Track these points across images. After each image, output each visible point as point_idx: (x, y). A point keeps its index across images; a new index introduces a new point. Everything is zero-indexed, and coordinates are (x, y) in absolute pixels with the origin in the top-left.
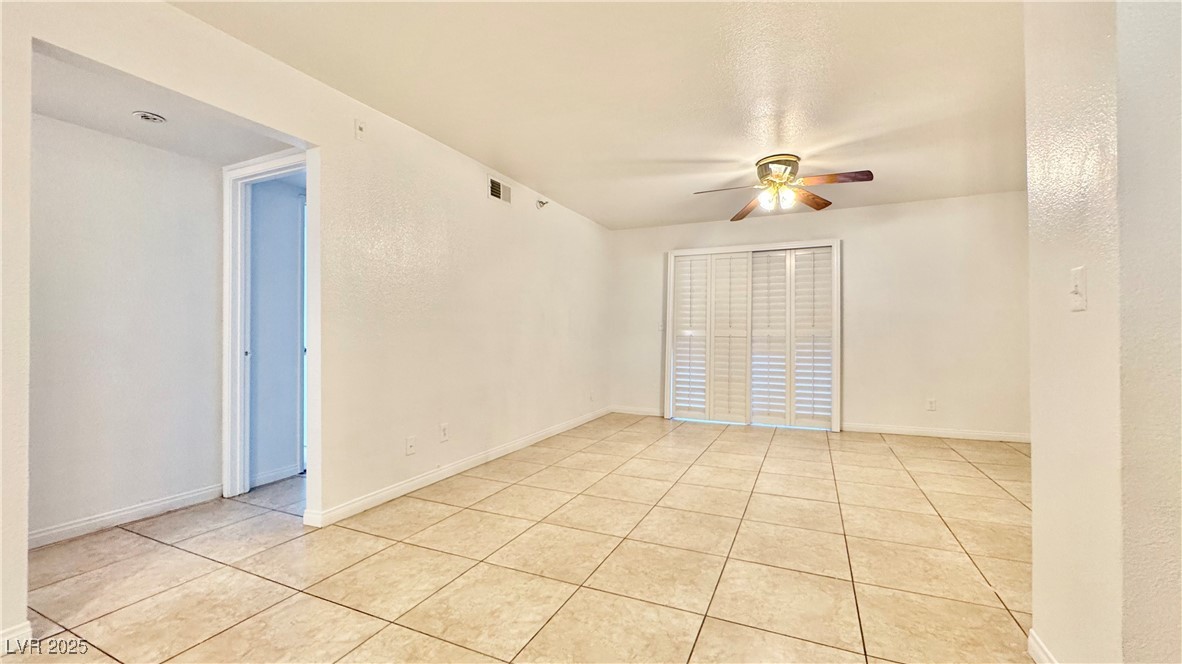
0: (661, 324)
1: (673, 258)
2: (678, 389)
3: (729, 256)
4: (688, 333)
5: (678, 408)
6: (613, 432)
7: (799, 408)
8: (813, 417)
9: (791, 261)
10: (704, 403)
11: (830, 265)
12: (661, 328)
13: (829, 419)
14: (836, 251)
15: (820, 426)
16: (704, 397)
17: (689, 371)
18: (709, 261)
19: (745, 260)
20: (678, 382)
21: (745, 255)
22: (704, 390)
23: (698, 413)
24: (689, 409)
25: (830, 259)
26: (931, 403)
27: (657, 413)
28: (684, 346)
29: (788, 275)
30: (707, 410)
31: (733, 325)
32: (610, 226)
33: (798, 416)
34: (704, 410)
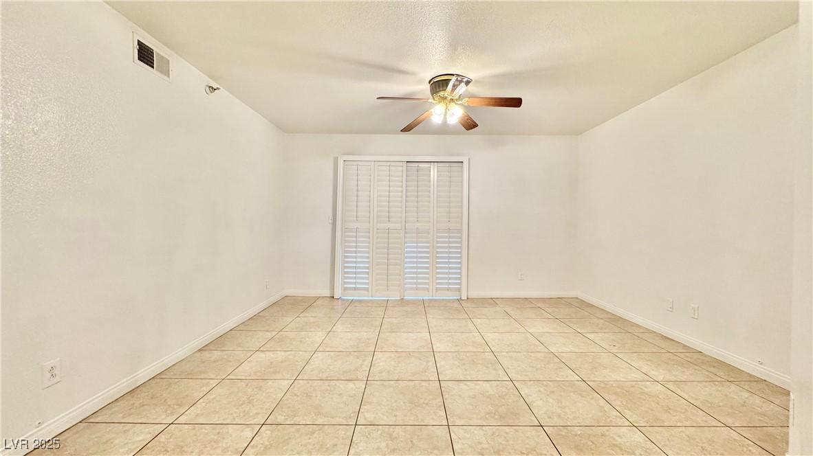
0: (331, 217)
1: (342, 161)
2: (345, 273)
3: (388, 163)
4: (355, 225)
5: (345, 289)
6: (289, 319)
7: (438, 284)
8: (448, 289)
9: (434, 172)
10: (367, 284)
11: (462, 176)
12: (331, 222)
13: (459, 290)
14: (465, 165)
15: (453, 296)
16: (368, 278)
17: (356, 257)
18: (373, 165)
19: (401, 169)
20: (345, 267)
21: (401, 164)
22: (368, 273)
23: (363, 292)
24: (355, 289)
25: (462, 171)
26: (521, 275)
27: (327, 293)
28: (352, 237)
29: (432, 183)
30: (370, 290)
31: (391, 219)
32: (283, 128)
33: (437, 290)
34: (367, 290)
